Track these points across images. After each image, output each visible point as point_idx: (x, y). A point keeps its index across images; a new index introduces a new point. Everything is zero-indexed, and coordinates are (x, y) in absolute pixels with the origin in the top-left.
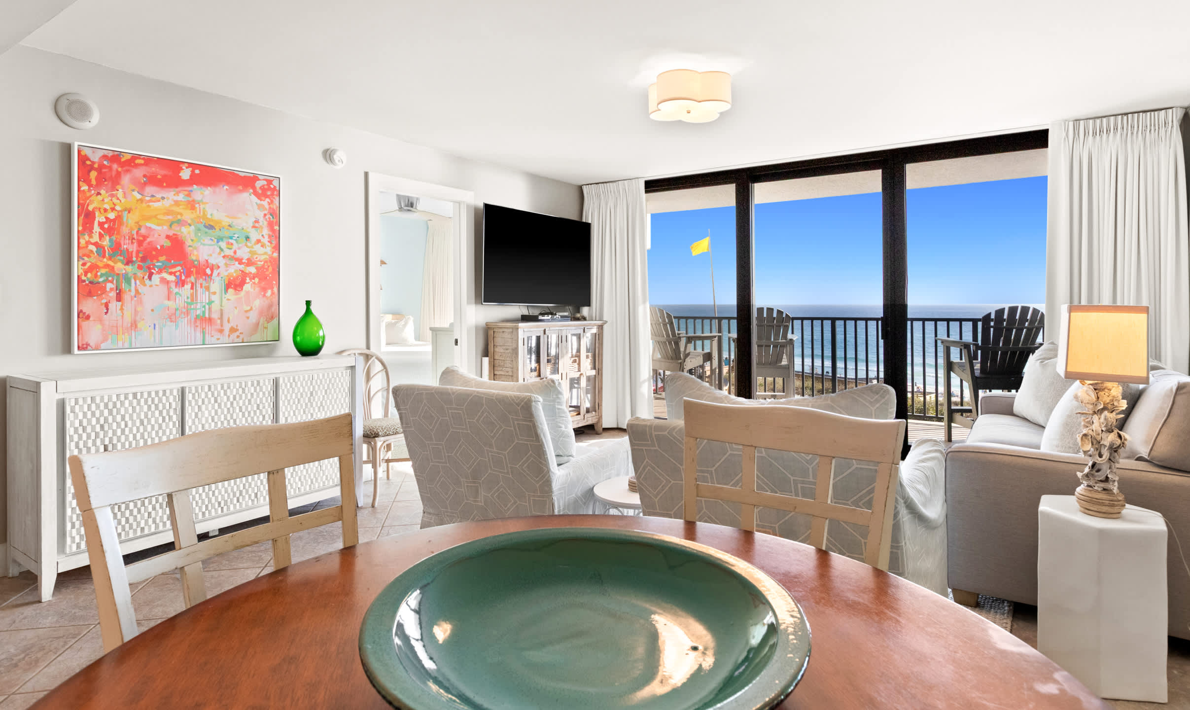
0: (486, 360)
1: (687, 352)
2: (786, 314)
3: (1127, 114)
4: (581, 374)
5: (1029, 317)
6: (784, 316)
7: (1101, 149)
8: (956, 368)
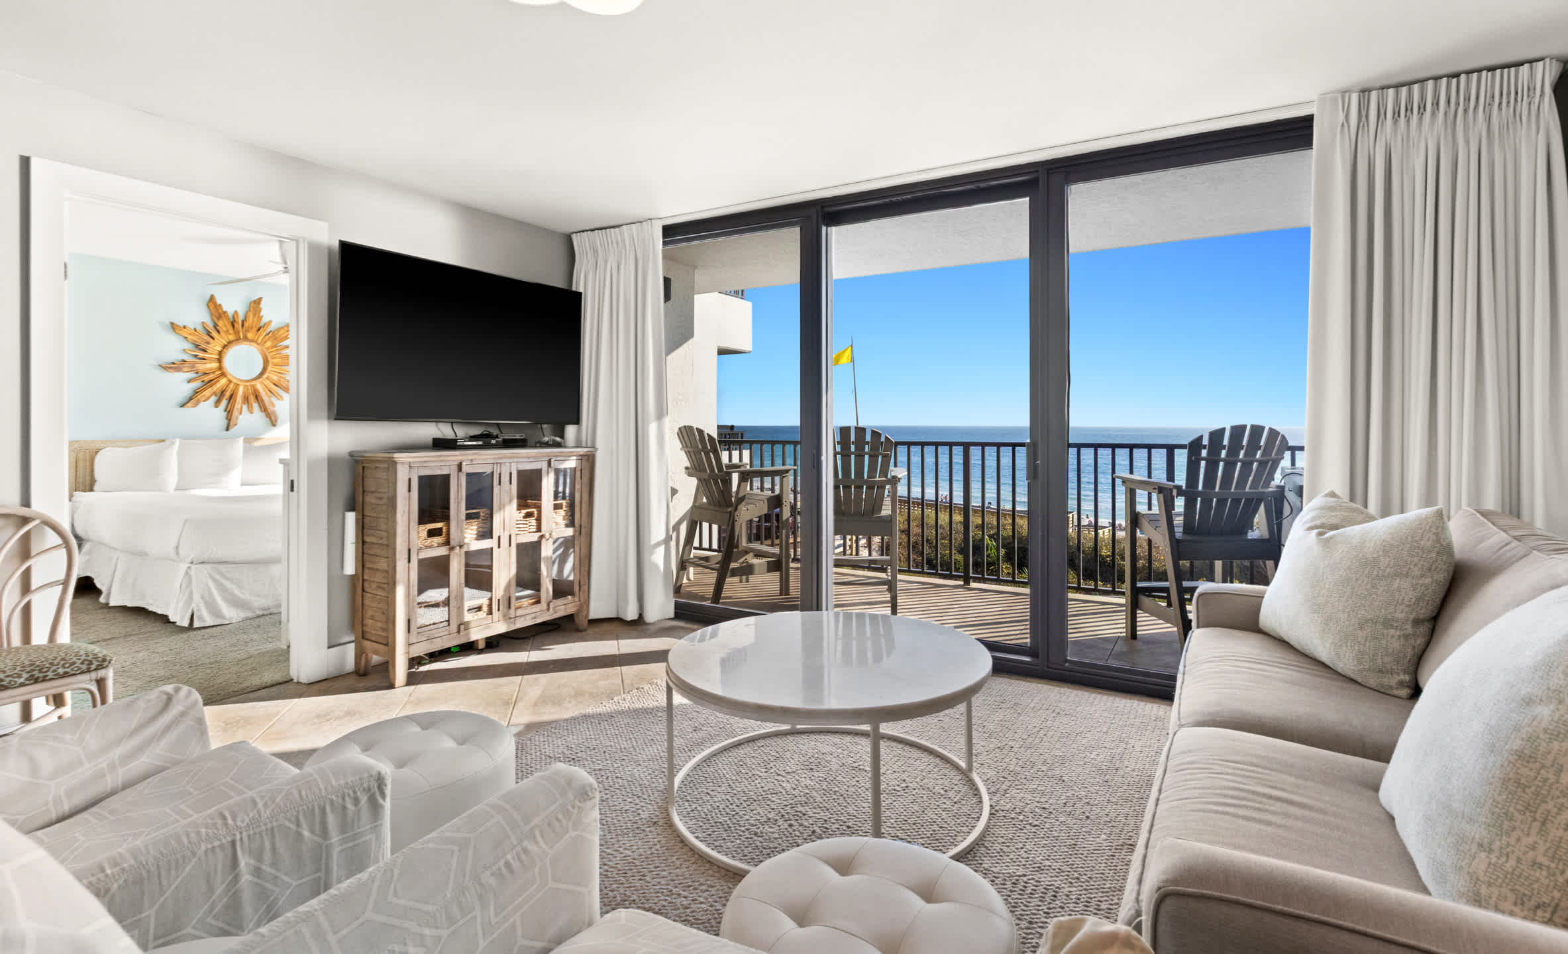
0: (351, 517)
1: (741, 495)
2: (886, 438)
3: (1456, 75)
4: (542, 537)
5: (1262, 443)
6: (883, 439)
7: (1408, 141)
8: (1145, 523)
